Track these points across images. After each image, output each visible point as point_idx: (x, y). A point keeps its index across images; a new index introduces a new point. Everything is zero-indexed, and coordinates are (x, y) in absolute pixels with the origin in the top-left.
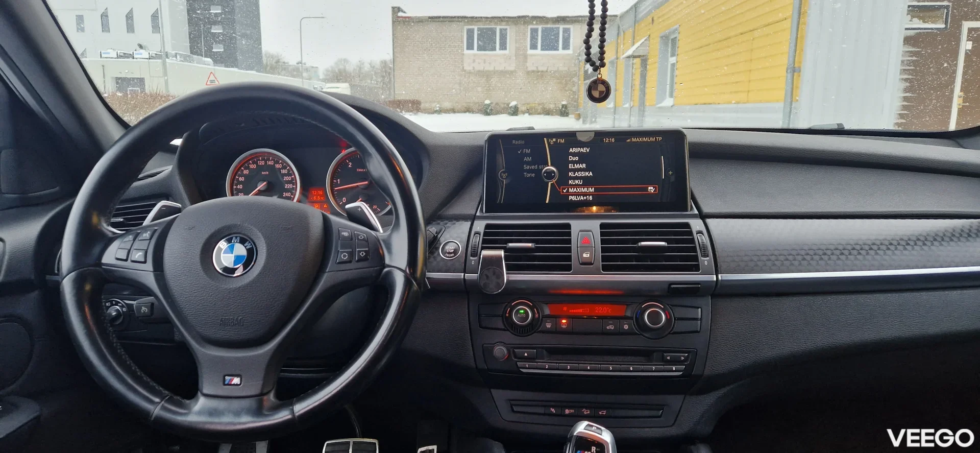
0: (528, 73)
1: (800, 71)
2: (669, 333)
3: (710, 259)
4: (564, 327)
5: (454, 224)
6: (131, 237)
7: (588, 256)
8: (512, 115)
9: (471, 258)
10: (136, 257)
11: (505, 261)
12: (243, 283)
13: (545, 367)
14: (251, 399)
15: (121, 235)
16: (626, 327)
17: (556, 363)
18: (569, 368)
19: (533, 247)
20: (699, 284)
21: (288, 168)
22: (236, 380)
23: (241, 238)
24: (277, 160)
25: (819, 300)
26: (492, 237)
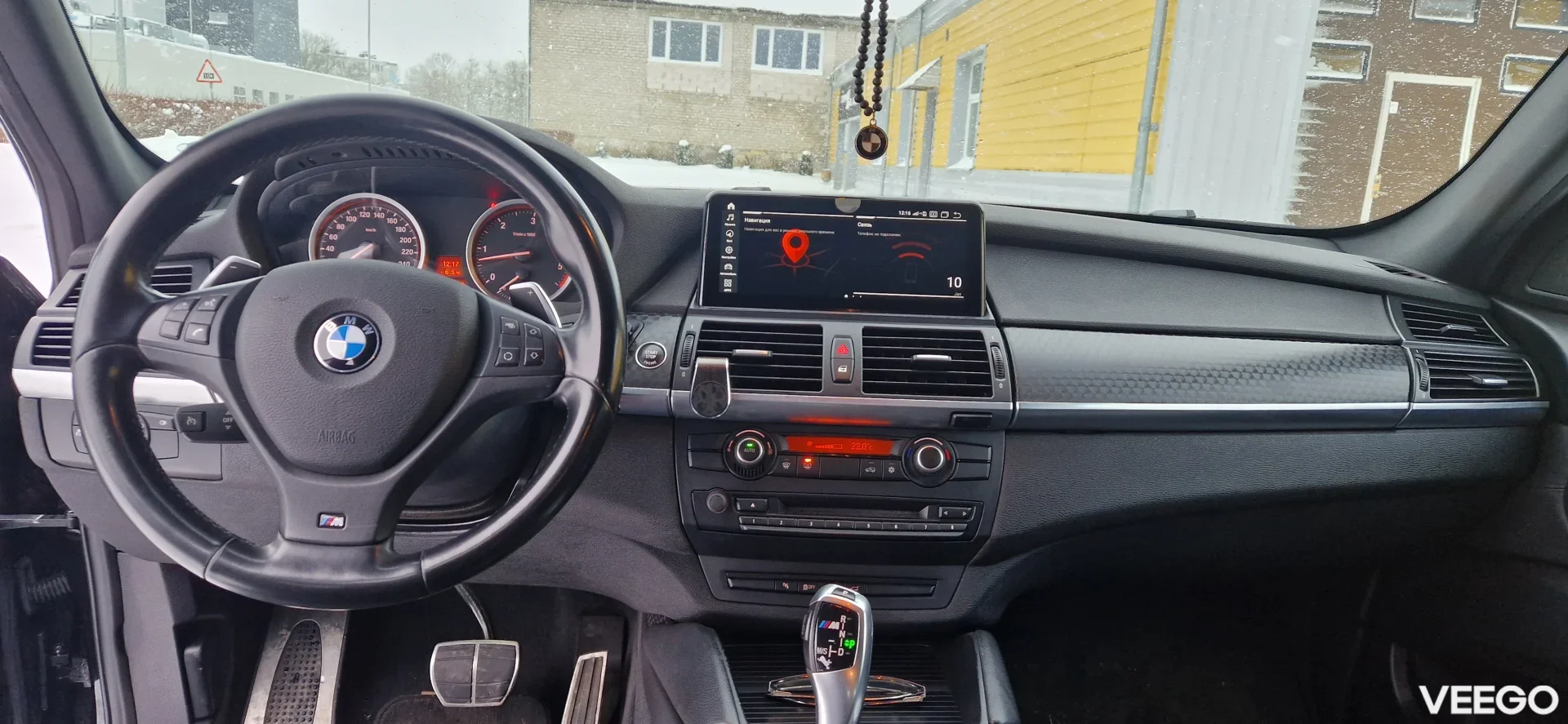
0: (752, 101)
1: (1157, 130)
2: (948, 480)
3: (1007, 381)
4: (808, 468)
5: (658, 318)
6: (185, 304)
7: (845, 371)
8: (725, 167)
9: (681, 368)
10: (194, 334)
11: (730, 374)
12: (358, 383)
13: (780, 523)
14: (358, 547)
15: (168, 302)
16: (892, 470)
17: (795, 518)
18: (812, 525)
19: (770, 355)
20: (990, 414)
21: (407, 224)
22: (338, 521)
23: (357, 318)
24: (389, 211)
25: (1144, 440)
26: (712, 340)
